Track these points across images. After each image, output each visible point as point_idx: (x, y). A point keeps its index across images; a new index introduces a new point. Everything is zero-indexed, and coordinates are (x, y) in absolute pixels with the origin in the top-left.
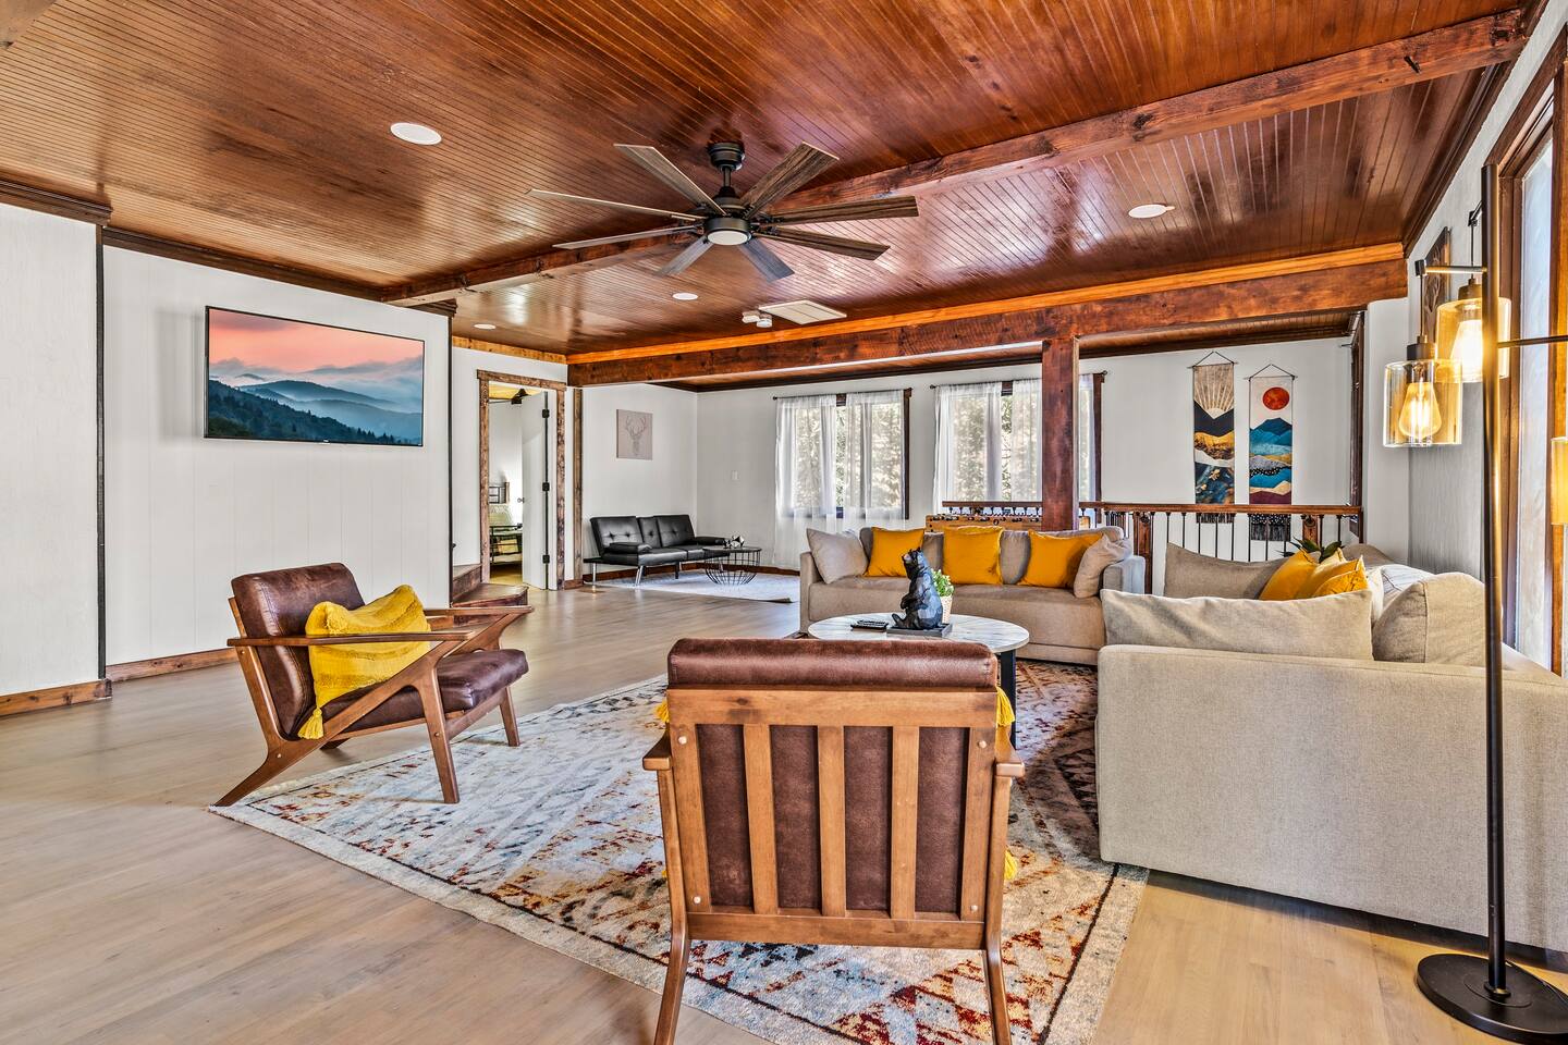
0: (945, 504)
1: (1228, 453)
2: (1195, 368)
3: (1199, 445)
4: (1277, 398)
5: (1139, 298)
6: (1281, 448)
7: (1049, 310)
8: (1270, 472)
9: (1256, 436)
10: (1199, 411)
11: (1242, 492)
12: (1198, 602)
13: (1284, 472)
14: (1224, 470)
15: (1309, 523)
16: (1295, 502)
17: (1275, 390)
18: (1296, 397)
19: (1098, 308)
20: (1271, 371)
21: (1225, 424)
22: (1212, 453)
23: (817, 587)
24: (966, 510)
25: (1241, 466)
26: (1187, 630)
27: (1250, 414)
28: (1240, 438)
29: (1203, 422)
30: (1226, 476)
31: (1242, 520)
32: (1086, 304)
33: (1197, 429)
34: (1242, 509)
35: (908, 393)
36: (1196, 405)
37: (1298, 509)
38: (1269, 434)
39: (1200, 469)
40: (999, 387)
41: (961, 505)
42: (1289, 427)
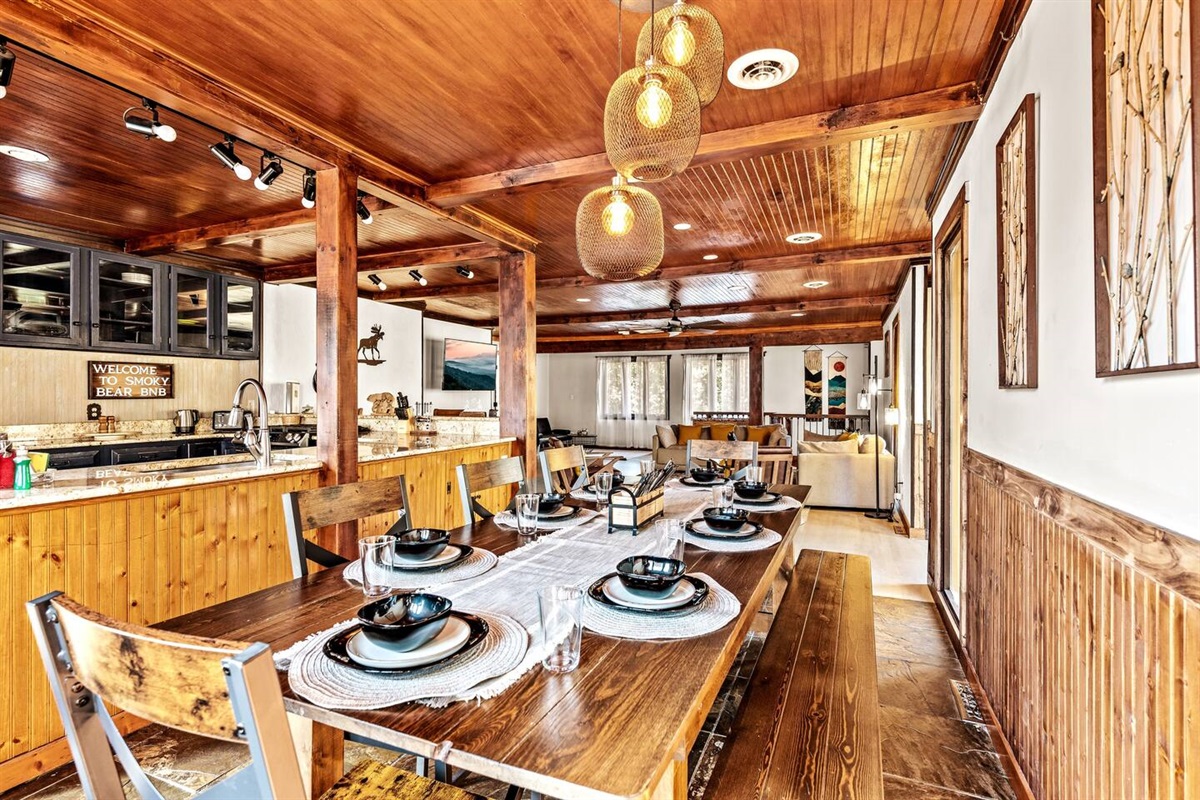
0: (695, 413)
1: (819, 391)
2: (805, 351)
3: (807, 387)
4: (840, 366)
5: (788, 332)
6: (841, 389)
7: (752, 335)
8: (836, 398)
9: (832, 383)
10: (807, 371)
11: (825, 409)
12: (821, 443)
13: (842, 399)
14: (818, 398)
15: (851, 422)
16: (847, 414)
17: (839, 363)
18: (847, 367)
19: (772, 335)
20: (838, 355)
21: (818, 377)
22: (812, 390)
23: (661, 450)
24: (705, 416)
25: (825, 396)
26: (818, 449)
27: (829, 374)
28: (825, 384)
29: (809, 376)
30: (818, 401)
31: (826, 420)
32: (767, 333)
33: (806, 379)
34: (826, 416)
35: (669, 357)
36: (806, 369)
37: (848, 417)
38: (836, 382)
39: (807, 397)
40: (716, 356)
41: (702, 413)
42: (844, 379)
